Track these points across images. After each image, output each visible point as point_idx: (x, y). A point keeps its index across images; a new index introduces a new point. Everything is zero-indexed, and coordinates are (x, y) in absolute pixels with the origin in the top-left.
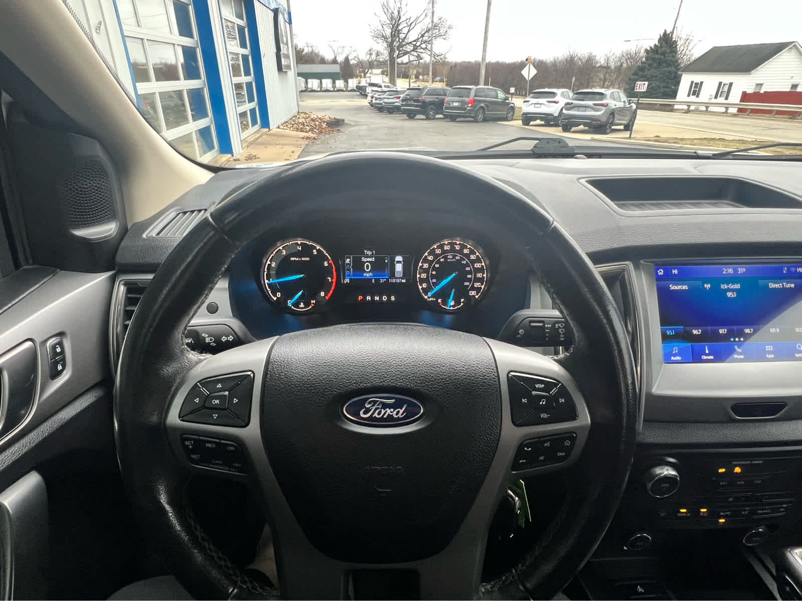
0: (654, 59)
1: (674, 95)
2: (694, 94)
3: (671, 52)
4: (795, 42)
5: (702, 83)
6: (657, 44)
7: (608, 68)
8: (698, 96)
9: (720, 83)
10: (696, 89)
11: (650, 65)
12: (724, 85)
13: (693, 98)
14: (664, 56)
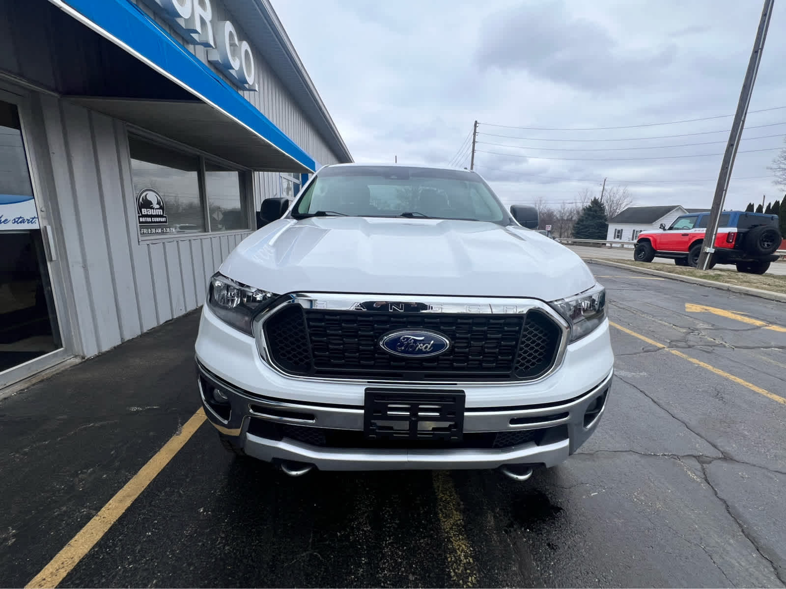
0: (589, 215)
1: (605, 238)
2: (618, 237)
3: (600, 210)
4: (679, 206)
5: (622, 230)
6: (590, 205)
7: (563, 219)
8: (621, 239)
9: (634, 231)
10: (619, 234)
11: (586, 218)
12: (637, 232)
13: (617, 240)
14: (596, 213)
